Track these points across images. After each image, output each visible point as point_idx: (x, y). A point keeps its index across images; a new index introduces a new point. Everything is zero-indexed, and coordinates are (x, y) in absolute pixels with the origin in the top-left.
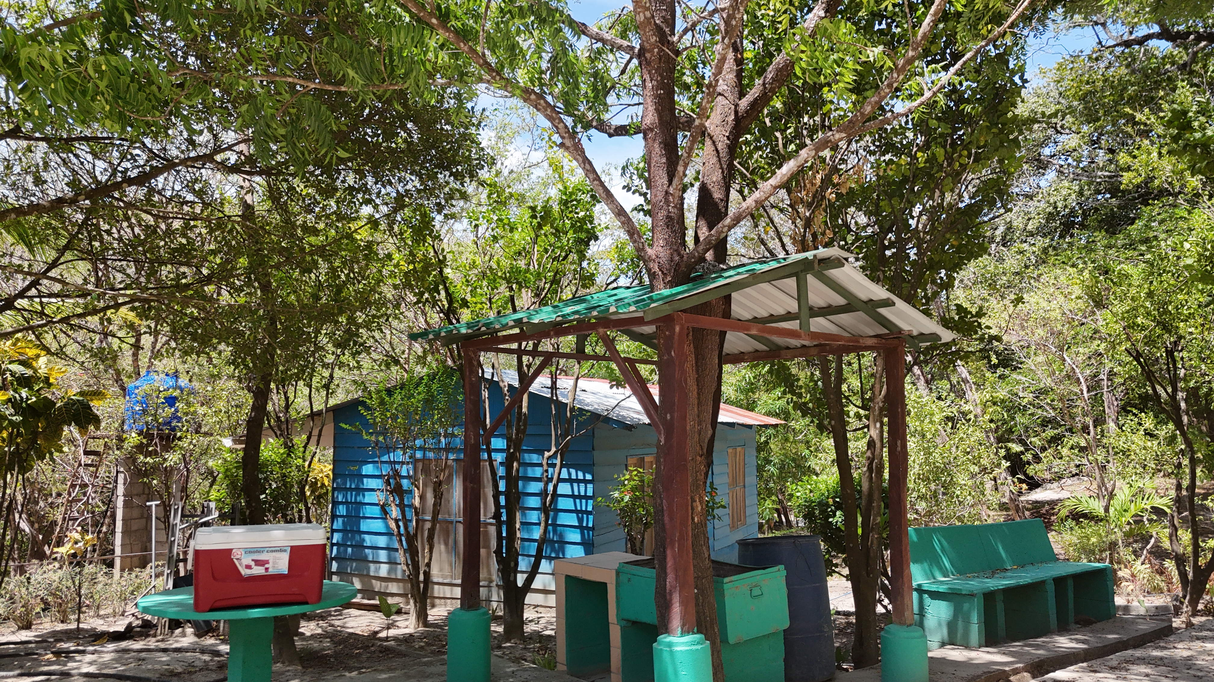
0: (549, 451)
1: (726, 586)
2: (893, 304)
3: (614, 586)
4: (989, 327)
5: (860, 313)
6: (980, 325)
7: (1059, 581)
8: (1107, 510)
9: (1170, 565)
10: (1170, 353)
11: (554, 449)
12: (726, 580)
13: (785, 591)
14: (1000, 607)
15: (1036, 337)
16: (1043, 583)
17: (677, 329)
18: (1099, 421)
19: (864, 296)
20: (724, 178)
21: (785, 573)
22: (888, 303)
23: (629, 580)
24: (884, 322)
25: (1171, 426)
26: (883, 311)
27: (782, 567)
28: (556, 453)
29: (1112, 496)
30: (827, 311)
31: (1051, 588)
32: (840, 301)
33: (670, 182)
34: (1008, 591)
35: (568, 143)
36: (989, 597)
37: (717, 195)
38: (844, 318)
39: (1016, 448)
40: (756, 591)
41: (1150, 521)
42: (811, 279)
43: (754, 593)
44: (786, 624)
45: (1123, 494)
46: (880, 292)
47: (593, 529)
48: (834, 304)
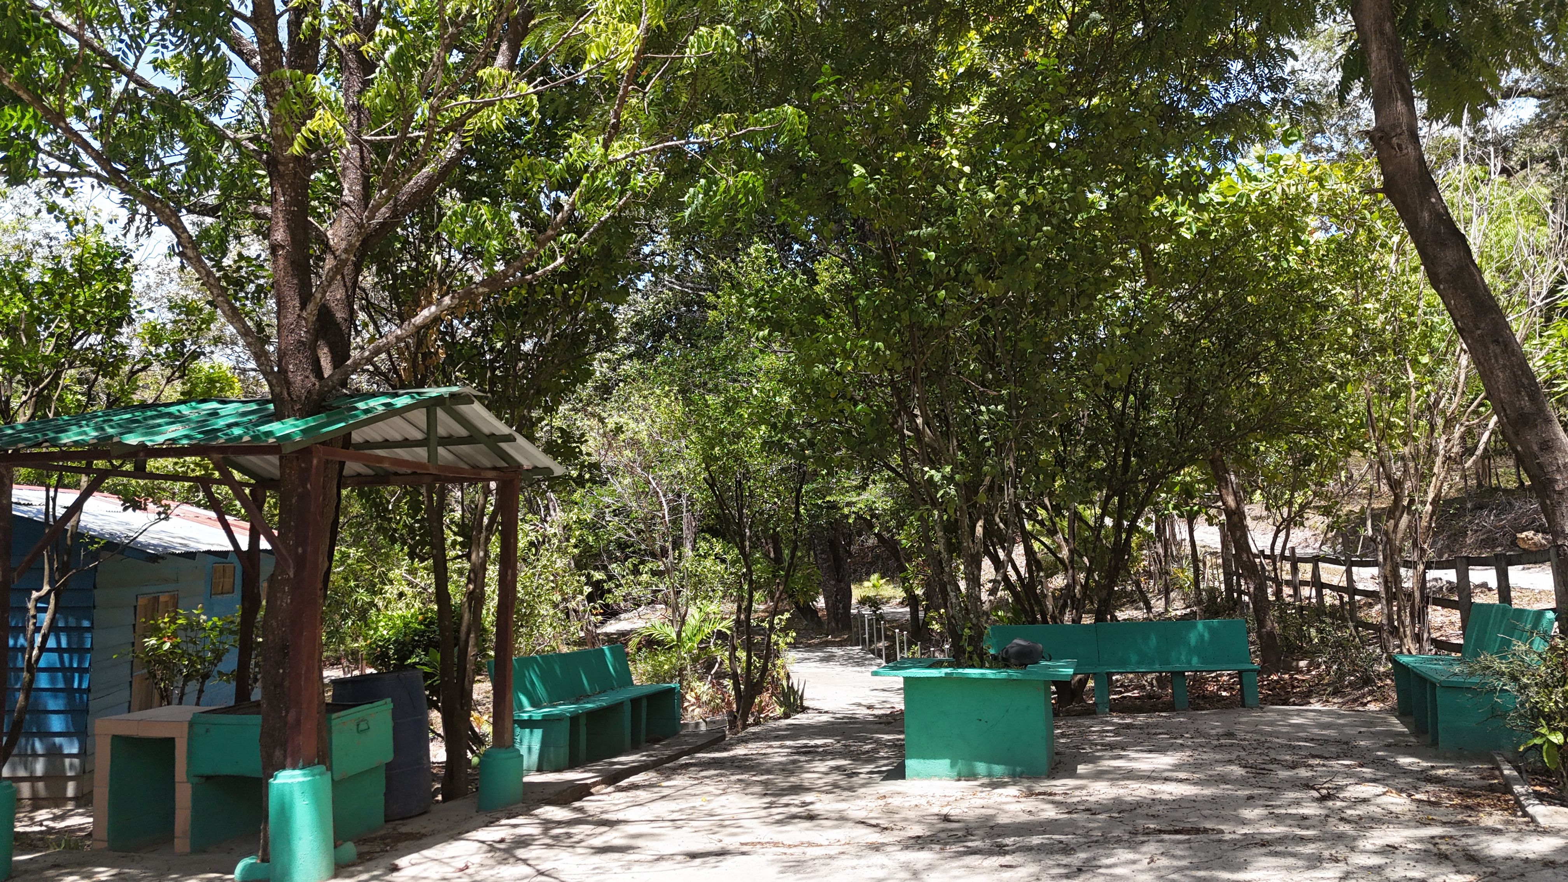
0: (38, 590)
1: (334, 723)
2: (514, 440)
3: (185, 740)
4: (589, 454)
5: (481, 446)
6: (581, 452)
7: (635, 702)
8: (679, 634)
9: (728, 682)
10: (739, 483)
11: (46, 588)
12: (334, 716)
13: (390, 724)
14: (583, 730)
15: (625, 460)
16: (621, 704)
17: (315, 462)
18: (677, 544)
19: (486, 430)
20: (348, 296)
21: (391, 706)
22: (510, 439)
23: (207, 731)
24: (504, 456)
25: (737, 551)
26: (503, 445)
27: (389, 700)
28: (49, 593)
29: (683, 622)
30: (449, 441)
31: (628, 709)
32: (463, 432)
33: (303, 307)
34: (590, 713)
35: (190, 253)
36: (574, 719)
37: (340, 315)
38: (464, 449)
39: (598, 576)
40: (363, 726)
41: (715, 644)
42: (440, 414)
43: (361, 727)
44: (389, 757)
45: (694, 616)
46: (502, 428)
47: (88, 690)
48: (455, 435)
